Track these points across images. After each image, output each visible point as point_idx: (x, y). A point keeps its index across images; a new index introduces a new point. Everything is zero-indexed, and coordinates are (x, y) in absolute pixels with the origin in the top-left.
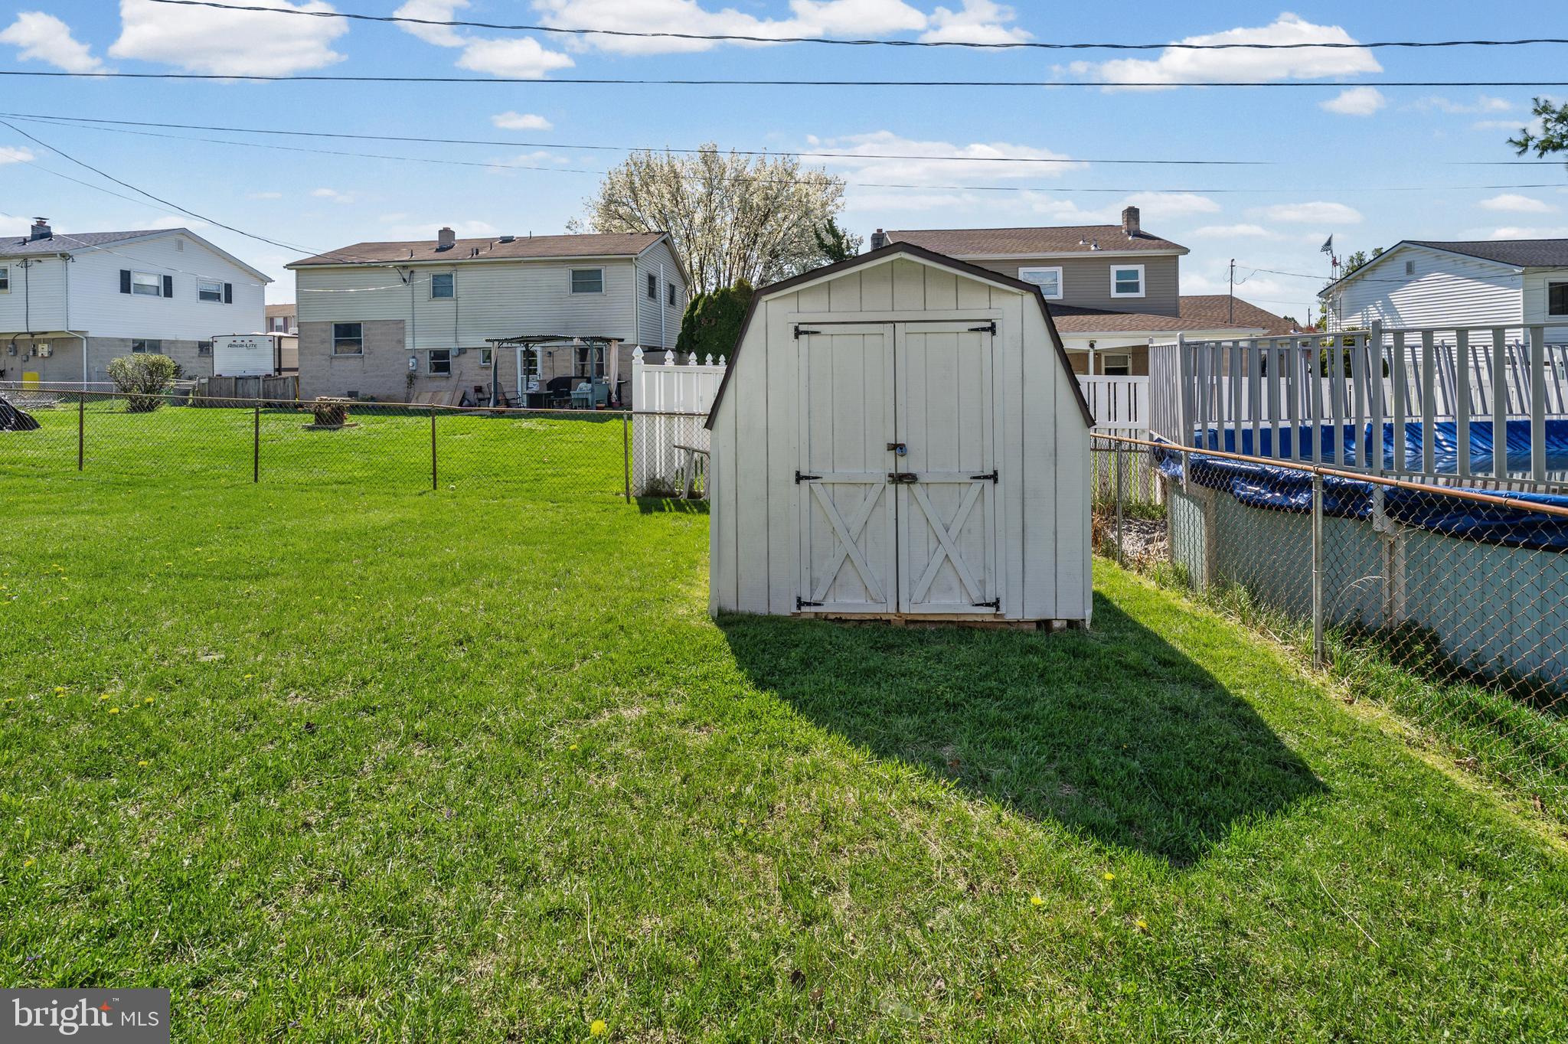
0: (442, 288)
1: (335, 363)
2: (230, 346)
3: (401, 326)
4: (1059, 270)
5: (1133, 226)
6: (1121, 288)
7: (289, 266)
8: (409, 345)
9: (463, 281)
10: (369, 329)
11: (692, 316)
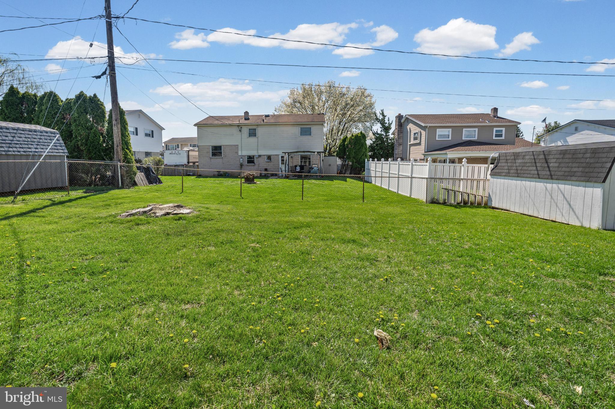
0: (253, 133)
1: (212, 160)
2: (170, 154)
3: (237, 147)
4: (477, 129)
5: (495, 114)
6: (496, 136)
7: (195, 125)
8: (240, 153)
9: (260, 131)
10: (225, 148)
11: (344, 144)
